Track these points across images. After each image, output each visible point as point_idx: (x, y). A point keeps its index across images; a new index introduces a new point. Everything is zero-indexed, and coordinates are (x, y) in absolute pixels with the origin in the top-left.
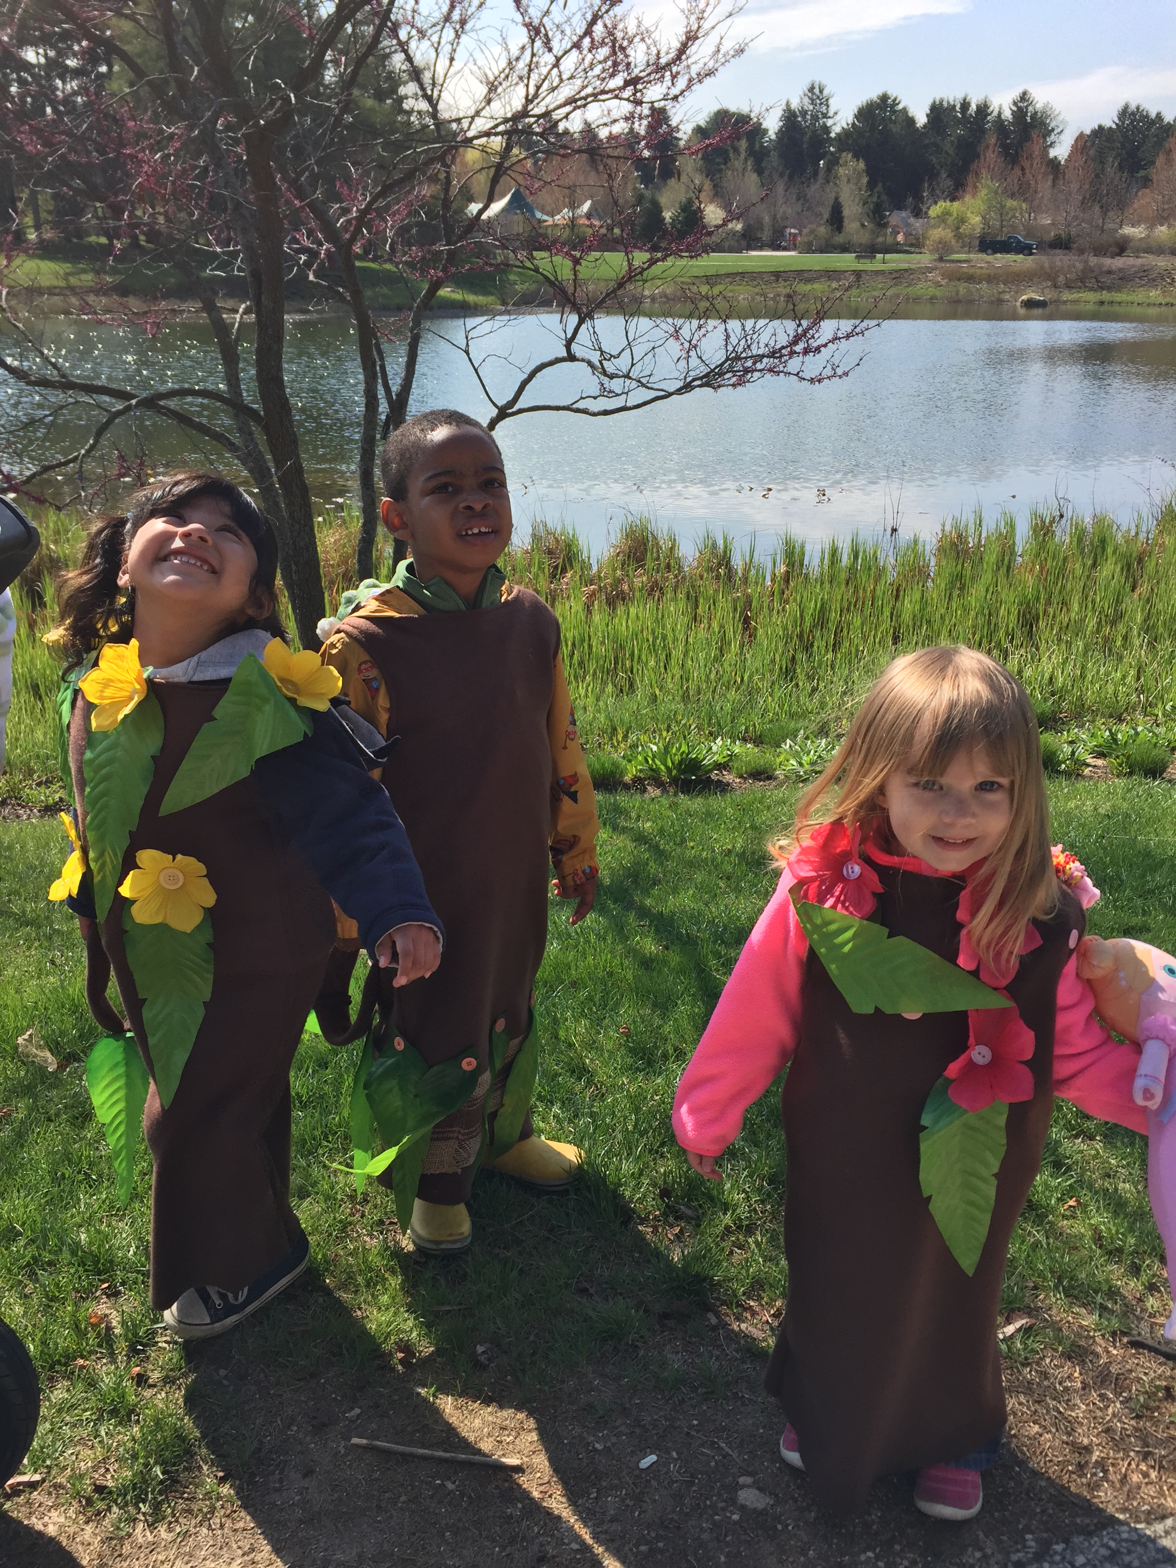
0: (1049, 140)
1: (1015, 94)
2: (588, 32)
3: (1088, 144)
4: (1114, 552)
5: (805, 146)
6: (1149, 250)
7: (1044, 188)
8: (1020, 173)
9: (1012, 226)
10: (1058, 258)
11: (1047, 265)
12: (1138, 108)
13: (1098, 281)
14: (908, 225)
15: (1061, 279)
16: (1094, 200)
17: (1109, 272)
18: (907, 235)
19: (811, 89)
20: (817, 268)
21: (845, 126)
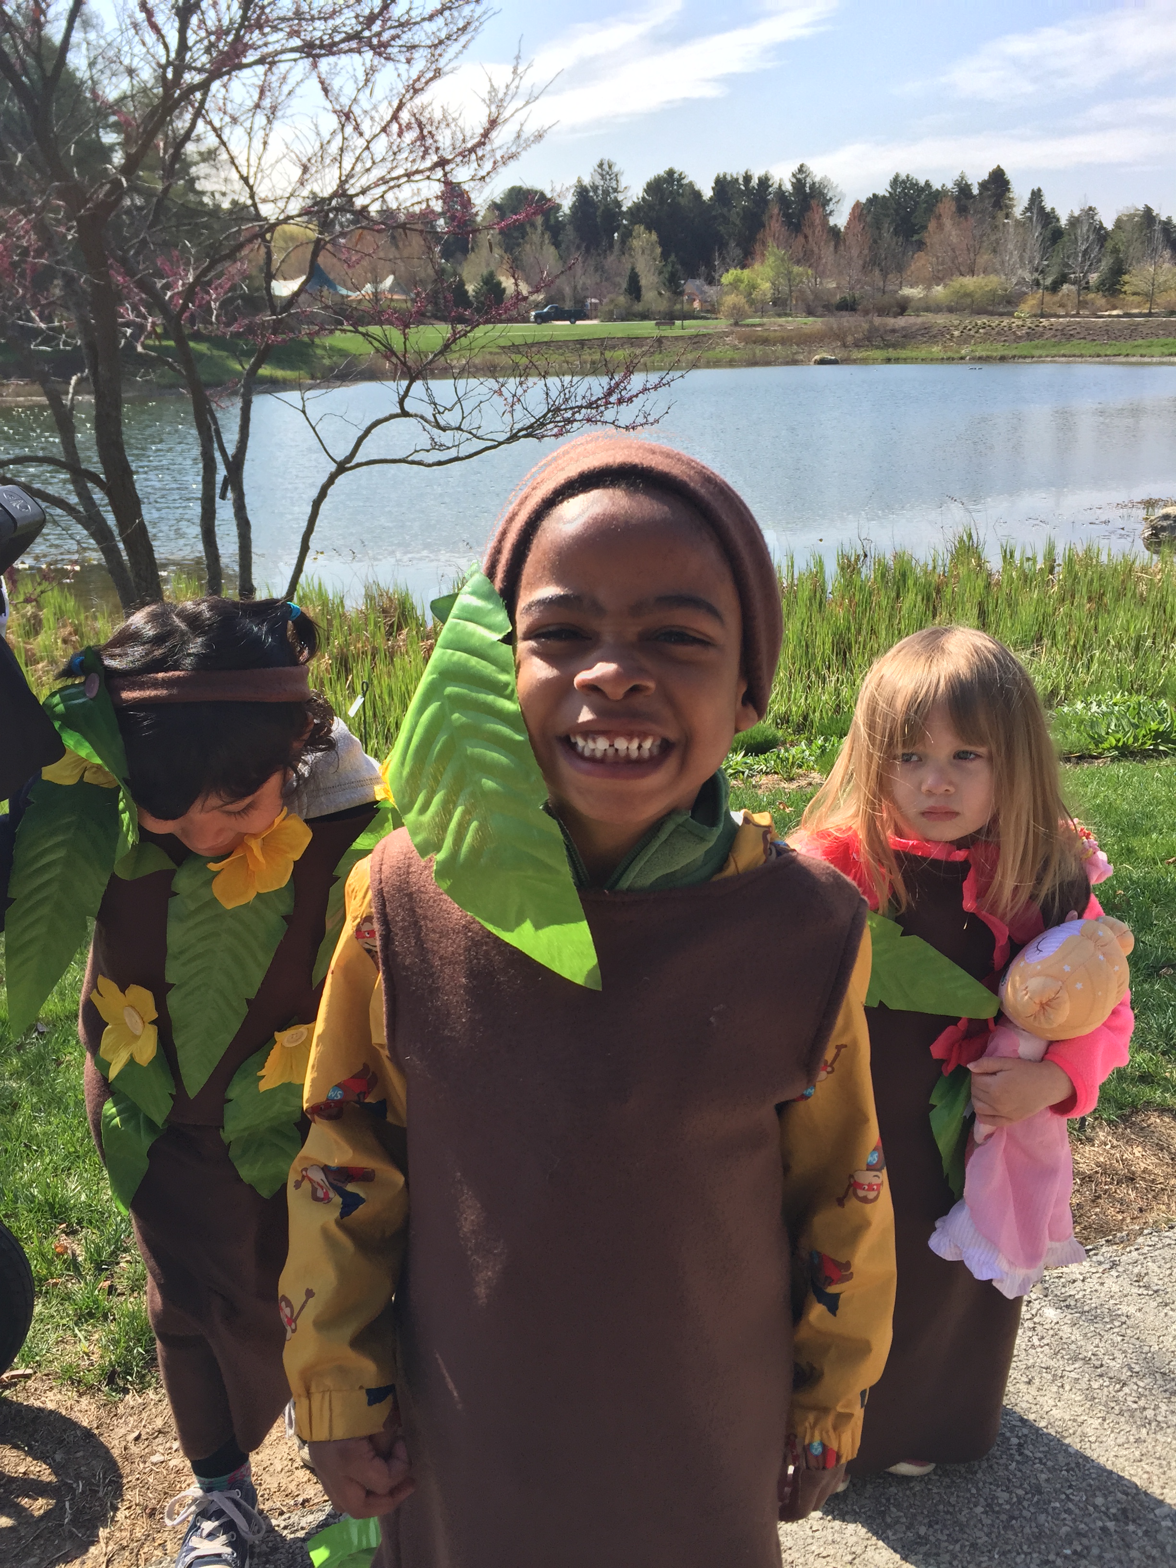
0: (828, 209)
1: (795, 168)
2: (395, 117)
3: (865, 212)
4: (915, 584)
5: (598, 220)
6: (928, 309)
7: (827, 254)
8: (803, 240)
9: (800, 291)
10: (845, 319)
11: (835, 326)
12: (908, 177)
13: (883, 340)
14: (703, 292)
15: (850, 339)
16: (874, 264)
17: (894, 331)
18: (703, 302)
19: (601, 165)
20: (620, 335)
21: (636, 200)
